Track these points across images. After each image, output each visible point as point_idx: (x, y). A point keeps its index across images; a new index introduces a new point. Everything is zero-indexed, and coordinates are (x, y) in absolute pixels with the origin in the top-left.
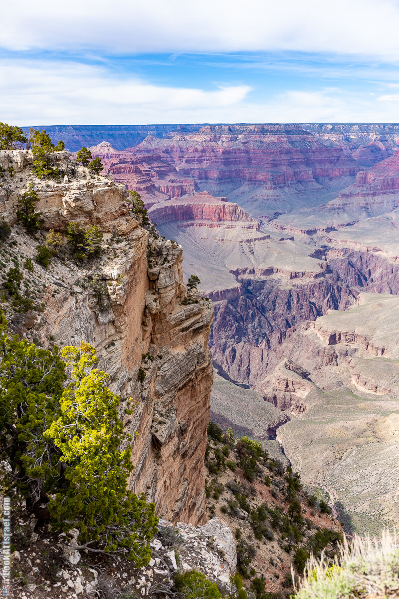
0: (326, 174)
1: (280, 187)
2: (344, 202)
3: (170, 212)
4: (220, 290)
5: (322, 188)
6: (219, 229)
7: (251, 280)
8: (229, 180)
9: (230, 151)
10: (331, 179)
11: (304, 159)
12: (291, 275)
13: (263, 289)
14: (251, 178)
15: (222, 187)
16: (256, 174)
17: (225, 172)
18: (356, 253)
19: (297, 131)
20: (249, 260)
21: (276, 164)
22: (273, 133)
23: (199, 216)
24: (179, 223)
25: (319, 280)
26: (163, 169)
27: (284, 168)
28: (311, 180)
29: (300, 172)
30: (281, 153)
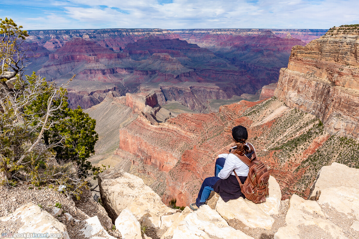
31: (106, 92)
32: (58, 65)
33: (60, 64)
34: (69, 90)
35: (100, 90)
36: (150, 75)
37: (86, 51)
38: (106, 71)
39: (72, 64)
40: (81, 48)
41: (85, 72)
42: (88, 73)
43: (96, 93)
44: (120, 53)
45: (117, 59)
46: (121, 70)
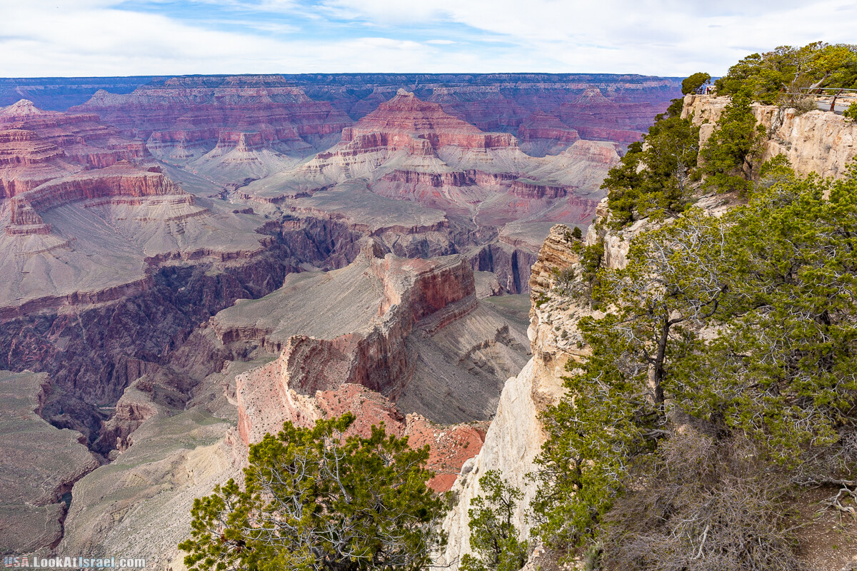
0: (315, 131)
1: (257, 149)
2: (322, 163)
3: (72, 189)
4: (113, 287)
5: (310, 148)
6: (140, 207)
7: (175, 267)
8: (200, 142)
9: (200, 108)
10: (321, 137)
11: (287, 115)
12: (223, 257)
13: (191, 276)
14: (224, 139)
15: (192, 151)
16: (229, 134)
17: (193, 132)
18: (320, 221)
19: (279, 83)
20: (175, 242)
21: (253, 122)
22: (251, 85)
23: (116, 192)
24: (88, 202)
25: (254, 260)
26: (100, 132)
27: (263, 126)
28: (297, 138)
29: (284, 130)
30: (259, 109)
31: (416, 232)
32: (348, 154)
33: (355, 153)
34: (339, 217)
35: (402, 225)
36: (550, 198)
37: (416, 125)
38: (443, 178)
39: (380, 155)
40: (406, 118)
41: (395, 176)
42: (402, 180)
43: (391, 233)
44: (494, 135)
45: (483, 149)
46: (486, 178)
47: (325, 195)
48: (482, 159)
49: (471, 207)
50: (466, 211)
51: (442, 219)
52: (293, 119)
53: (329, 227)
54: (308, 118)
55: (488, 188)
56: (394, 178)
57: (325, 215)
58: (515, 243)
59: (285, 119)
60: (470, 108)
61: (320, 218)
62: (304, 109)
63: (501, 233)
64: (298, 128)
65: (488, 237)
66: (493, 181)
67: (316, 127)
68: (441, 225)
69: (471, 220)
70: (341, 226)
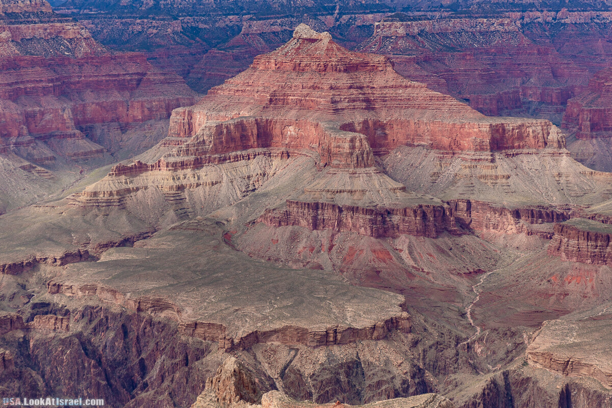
0: (110, 116)
2: (124, 186)
5: (97, 152)
10: (124, 129)
11: (52, 81)
18: (115, 317)
19: (37, 16)
28: (70, 131)
29: (43, 114)
31: (335, 342)
32: (183, 165)
33: (198, 164)
34: (159, 306)
35: (303, 324)
37: (334, 102)
38: (396, 219)
40: (314, 88)
41: (287, 214)
42: (303, 223)
43: (276, 343)
44: (511, 123)
45: (486, 155)
46: (495, 218)
47: (129, 256)
48: (485, 177)
49: (463, 285)
50: (451, 293)
51: (395, 312)
52: (63, 89)
53: (134, 330)
54: (97, 87)
55: (501, 241)
56: (285, 219)
57: (126, 303)
58: (566, 366)
59: (46, 91)
60: (457, 65)
61: (116, 309)
62: (88, 70)
63: (533, 344)
64: (74, 110)
65: (501, 354)
66: (510, 226)
67: (114, 107)
68: (392, 325)
69: (463, 315)
70: (163, 326)
